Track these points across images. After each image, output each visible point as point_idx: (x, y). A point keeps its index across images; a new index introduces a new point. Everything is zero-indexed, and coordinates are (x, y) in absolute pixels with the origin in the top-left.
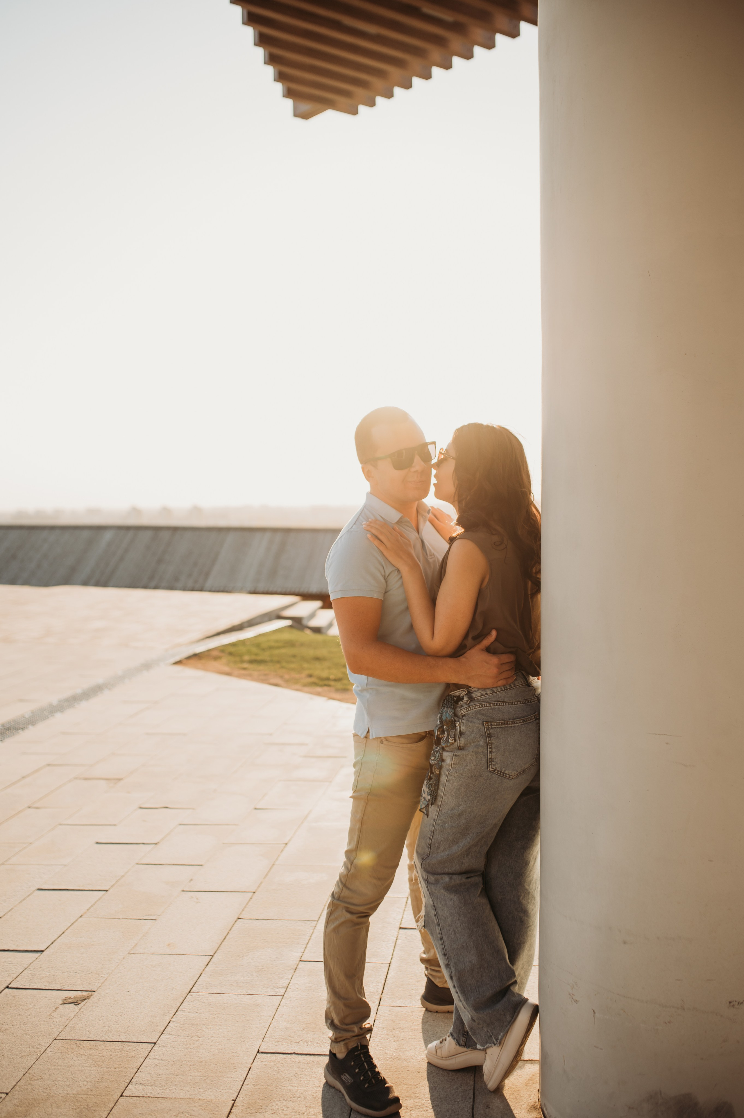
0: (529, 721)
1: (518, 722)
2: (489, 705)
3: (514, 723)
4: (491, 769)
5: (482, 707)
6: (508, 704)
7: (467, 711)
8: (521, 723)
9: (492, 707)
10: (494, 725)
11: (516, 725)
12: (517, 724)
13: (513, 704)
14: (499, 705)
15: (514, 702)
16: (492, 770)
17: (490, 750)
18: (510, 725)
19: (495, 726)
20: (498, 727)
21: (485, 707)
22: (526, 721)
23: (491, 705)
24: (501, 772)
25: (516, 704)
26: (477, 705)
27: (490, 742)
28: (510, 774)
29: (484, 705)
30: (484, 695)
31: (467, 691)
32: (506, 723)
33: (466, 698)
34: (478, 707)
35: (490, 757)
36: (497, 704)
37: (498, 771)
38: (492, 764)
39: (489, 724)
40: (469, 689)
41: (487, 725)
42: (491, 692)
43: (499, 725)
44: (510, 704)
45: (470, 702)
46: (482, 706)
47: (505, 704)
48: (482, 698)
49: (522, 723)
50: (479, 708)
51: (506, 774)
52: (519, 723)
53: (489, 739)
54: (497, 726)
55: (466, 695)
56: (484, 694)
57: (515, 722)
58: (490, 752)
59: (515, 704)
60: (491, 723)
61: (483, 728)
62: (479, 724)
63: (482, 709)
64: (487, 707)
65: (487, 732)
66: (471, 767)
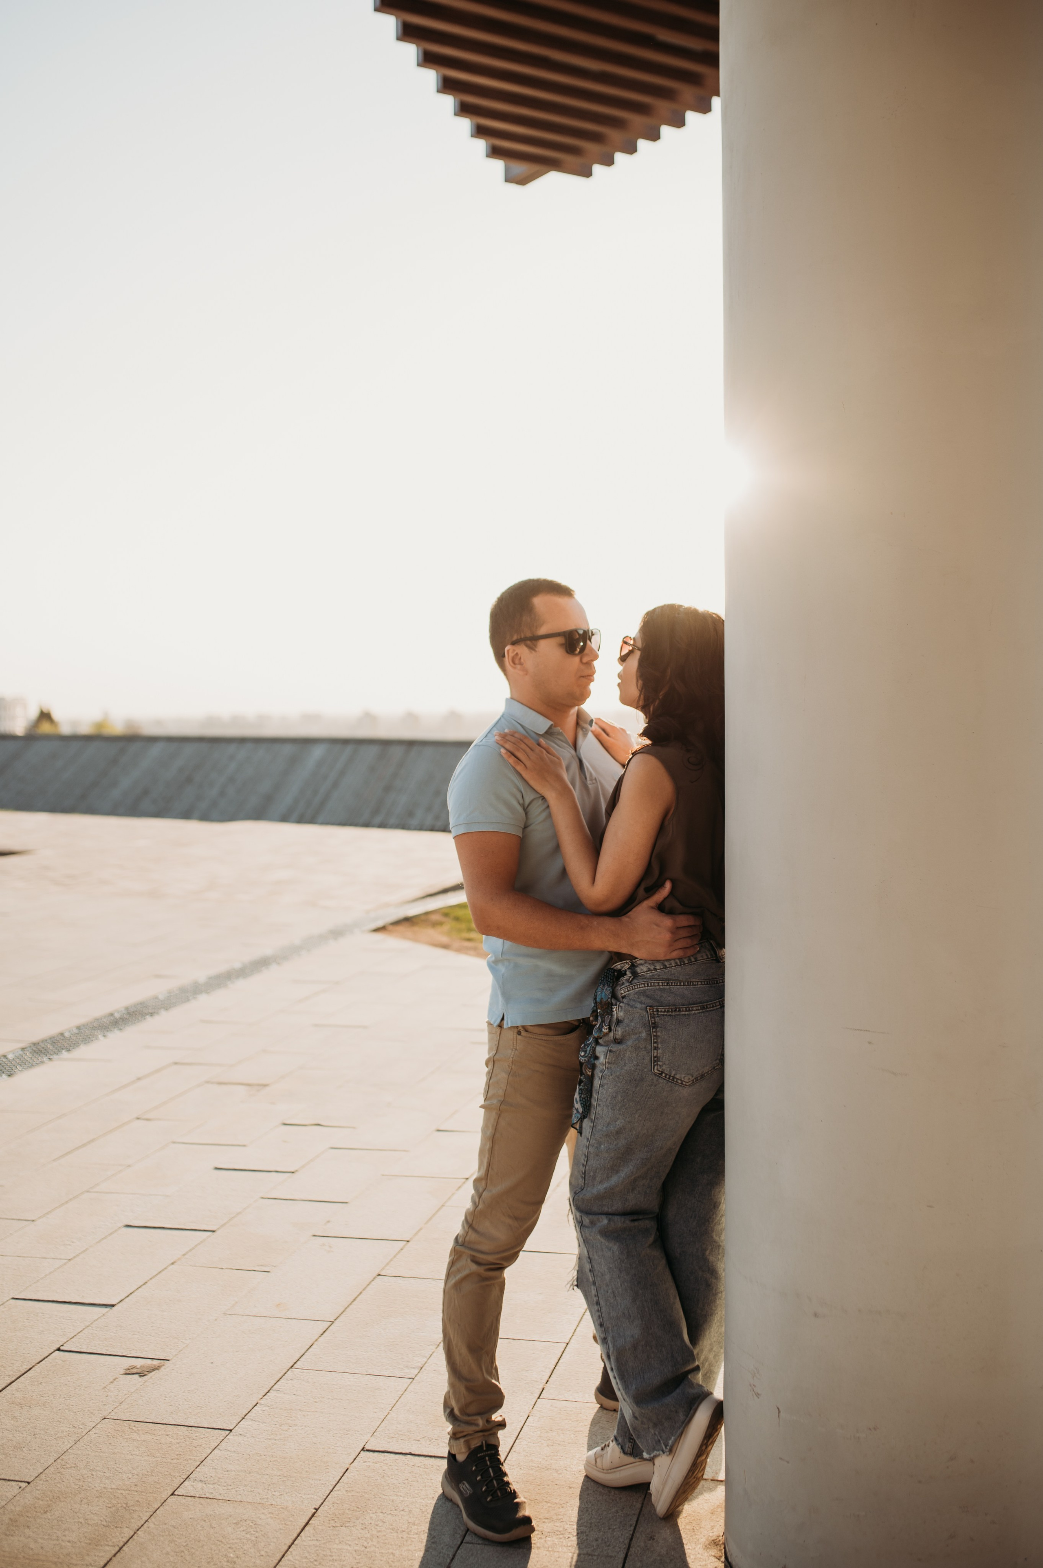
0: (711, 1009)
1: (695, 1009)
2: (657, 985)
3: (689, 1010)
4: (656, 1071)
5: (647, 987)
6: (684, 984)
7: (628, 991)
8: (699, 1010)
9: (661, 987)
10: (661, 1012)
11: (691, 1012)
12: (693, 1012)
13: (690, 985)
14: (671, 985)
15: (693, 982)
16: (658, 1072)
17: (656, 1045)
18: (683, 1013)
19: (663, 1013)
20: (666, 1015)
21: (651, 986)
22: (707, 1008)
23: (660, 984)
24: (670, 1076)
25: (695, 985)
26: (641, 984)
27: (655, 1034)
28: (683, 1080)
29: (651, 983)
30: (652, 971)
31: (630, 964)
32: (677, 1009)
33: (628, 974)
34: (643, 986)
35: (655, 1054)
36: (668, 983)
37: (666, 1075)
38: (657, 1064)
39: (655, 1010)
40: (634, 961)
41: (651, 1011)
42: (662, 967)
43: (668, 1011)
44: (686, 984)
45: (633, 979)
46: (648, 984)
47: (679, 984)
48: (648, 975)
49: (701, 1011)
50: (644, 988)
51: (677, 1079)
52: (697, 1010)
53: (654, 1030)
54: (665, 1013)
55: (629, 968)
56: (652, 969)
57: (691, 1008)
58: (656, 1048)
59: (693, 985)
60: (657, 1008)
61: (647, 1015)
62: (642, 1009)
63: (647, 989)
64: (654, 986)
65: (651, 1021)
66: (630, 1067)
